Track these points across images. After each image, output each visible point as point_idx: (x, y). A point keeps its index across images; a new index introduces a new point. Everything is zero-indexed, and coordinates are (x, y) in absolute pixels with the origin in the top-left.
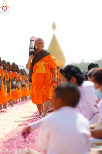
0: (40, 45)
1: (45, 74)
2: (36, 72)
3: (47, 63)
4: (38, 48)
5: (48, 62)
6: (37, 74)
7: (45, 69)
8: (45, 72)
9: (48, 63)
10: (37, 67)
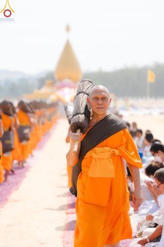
0: (100, 102)
1: (112, 179)
2: (90, 174)
3: (117, 152)
4: (96, 111)
5: (120, 148)
6: (92, 179)
7: (112, 167)
8: (112, 175)
9: (120, 151)
10: (94, 161)
